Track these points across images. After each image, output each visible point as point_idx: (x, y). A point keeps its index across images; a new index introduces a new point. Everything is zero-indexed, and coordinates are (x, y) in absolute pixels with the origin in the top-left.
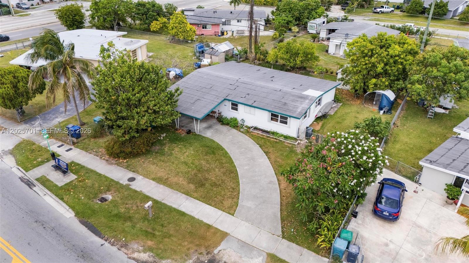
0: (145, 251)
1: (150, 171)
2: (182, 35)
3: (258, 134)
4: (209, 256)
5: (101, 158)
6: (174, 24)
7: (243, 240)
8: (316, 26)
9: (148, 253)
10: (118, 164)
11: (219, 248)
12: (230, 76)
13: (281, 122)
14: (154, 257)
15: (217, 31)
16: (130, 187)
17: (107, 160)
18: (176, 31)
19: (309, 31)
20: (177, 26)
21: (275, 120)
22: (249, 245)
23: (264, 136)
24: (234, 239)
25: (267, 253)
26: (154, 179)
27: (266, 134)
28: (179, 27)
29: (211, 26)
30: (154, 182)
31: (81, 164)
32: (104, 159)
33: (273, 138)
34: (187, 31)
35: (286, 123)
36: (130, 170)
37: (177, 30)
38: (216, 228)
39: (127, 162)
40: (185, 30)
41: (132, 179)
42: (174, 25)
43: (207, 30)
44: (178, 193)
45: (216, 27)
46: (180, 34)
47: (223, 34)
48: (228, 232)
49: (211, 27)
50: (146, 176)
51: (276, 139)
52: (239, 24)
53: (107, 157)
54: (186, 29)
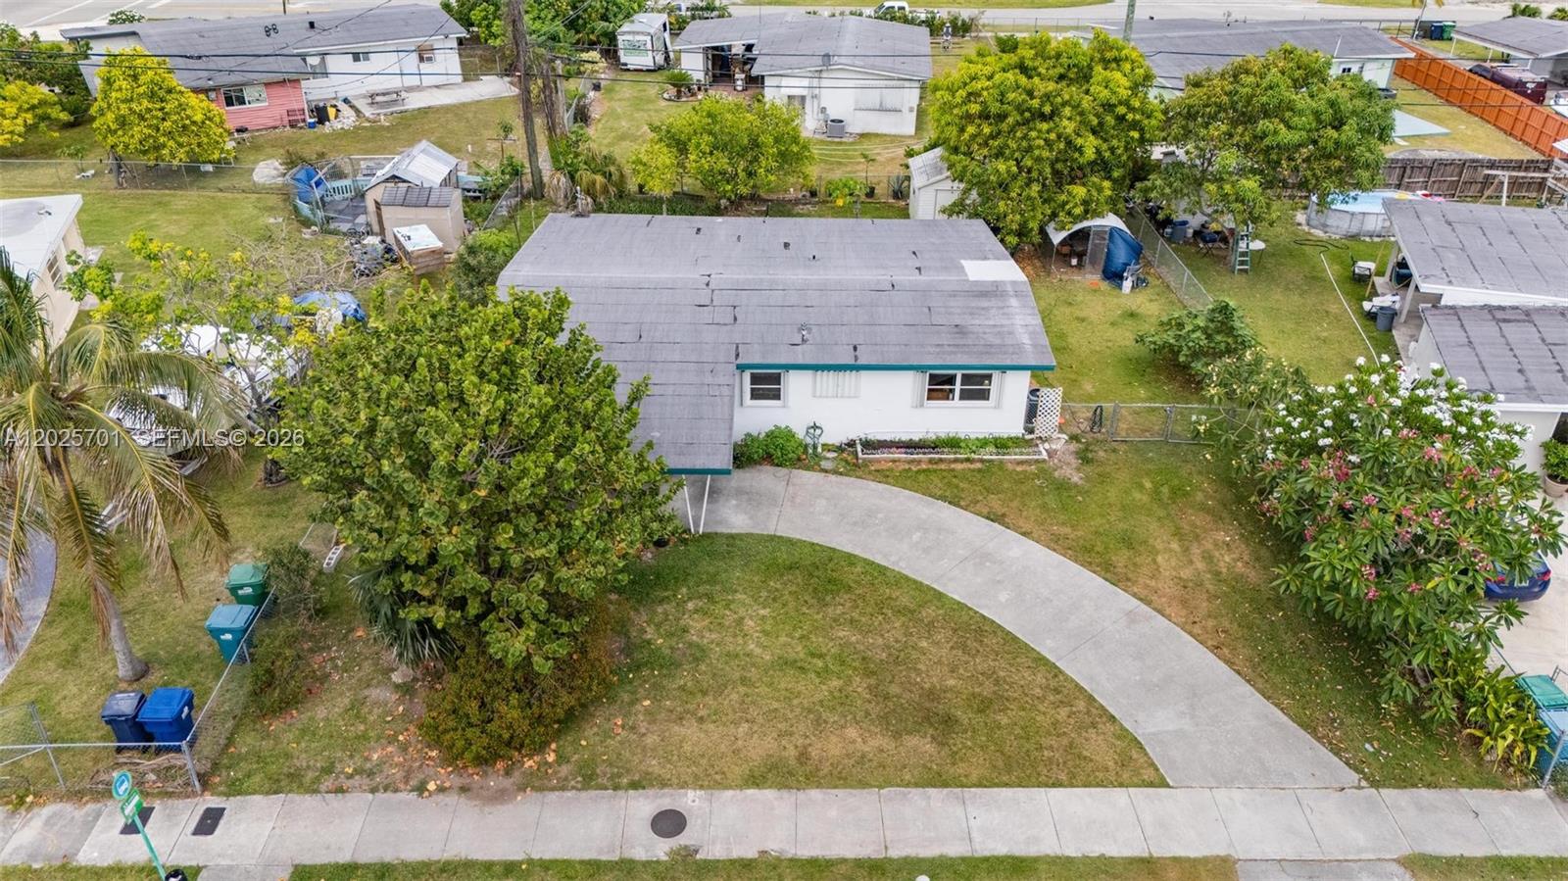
1: (703, 756)
2: (181, 145)
3: (894, 461)
5: (421, 789)
6: (132, 100)
7: (1289, 854)
8: (649, 42)
10: (537, 783)
12: (664, 275)
13: (966, 395)
15: (296, 106)
16: (698, 857)
17: (464, 789)
18: (145, 131)
19: (626, 65)
20: (149, 110)
21: (940, 394)
22: (1325, 861)
23: (919, 462)
24: (1264, 866)
25: (1397, 861)
26: (755, 780)
27: (924, 453)
28: (160, 114)
29: (262, 88)
30: (769, 795)
31: (362, 859)
32: (441, 790)
33: (956, 461)
34: (194, 123)
35: (984, 395)
36: (616, 788)
37: (149, 126)
39: (562, 759)
40: (188, 122)
41: (669, 823)
42: (134, 105)
43: (249, 110)
44: (905, 795)
45: (289, 90)
46: (171, 143)
47: (321, 114)
49: (264, 95)
50: (711, 780)
51: (968, 460)
52: (362, 66)
53: (444, 775)
54: (188, 117)
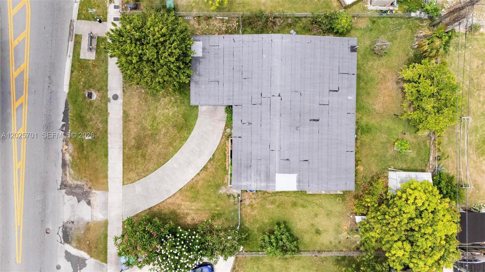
0: (70, 155)
1: (130, 102)
4: (89, 190)
7: (109, 201)
9: (70, 157)
11: (96, 192)
14: (70, 162)
16: (108, 102)
22: (107, 206)
24: (106, 196)
25: (107, 219)
26: (124, 112)
30: (121, 114)
36: (123, 87)
38: (107, 182)
41: (115, 97)
44: (121, 138)
48: (109, 190)
50: (124, 104)
